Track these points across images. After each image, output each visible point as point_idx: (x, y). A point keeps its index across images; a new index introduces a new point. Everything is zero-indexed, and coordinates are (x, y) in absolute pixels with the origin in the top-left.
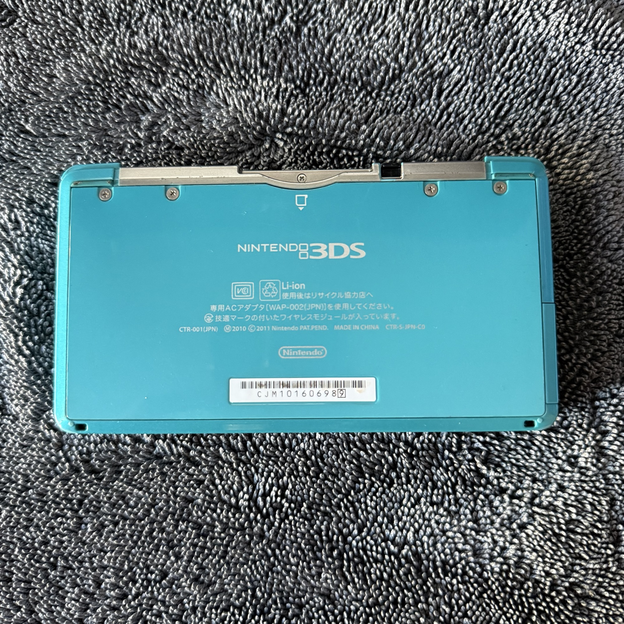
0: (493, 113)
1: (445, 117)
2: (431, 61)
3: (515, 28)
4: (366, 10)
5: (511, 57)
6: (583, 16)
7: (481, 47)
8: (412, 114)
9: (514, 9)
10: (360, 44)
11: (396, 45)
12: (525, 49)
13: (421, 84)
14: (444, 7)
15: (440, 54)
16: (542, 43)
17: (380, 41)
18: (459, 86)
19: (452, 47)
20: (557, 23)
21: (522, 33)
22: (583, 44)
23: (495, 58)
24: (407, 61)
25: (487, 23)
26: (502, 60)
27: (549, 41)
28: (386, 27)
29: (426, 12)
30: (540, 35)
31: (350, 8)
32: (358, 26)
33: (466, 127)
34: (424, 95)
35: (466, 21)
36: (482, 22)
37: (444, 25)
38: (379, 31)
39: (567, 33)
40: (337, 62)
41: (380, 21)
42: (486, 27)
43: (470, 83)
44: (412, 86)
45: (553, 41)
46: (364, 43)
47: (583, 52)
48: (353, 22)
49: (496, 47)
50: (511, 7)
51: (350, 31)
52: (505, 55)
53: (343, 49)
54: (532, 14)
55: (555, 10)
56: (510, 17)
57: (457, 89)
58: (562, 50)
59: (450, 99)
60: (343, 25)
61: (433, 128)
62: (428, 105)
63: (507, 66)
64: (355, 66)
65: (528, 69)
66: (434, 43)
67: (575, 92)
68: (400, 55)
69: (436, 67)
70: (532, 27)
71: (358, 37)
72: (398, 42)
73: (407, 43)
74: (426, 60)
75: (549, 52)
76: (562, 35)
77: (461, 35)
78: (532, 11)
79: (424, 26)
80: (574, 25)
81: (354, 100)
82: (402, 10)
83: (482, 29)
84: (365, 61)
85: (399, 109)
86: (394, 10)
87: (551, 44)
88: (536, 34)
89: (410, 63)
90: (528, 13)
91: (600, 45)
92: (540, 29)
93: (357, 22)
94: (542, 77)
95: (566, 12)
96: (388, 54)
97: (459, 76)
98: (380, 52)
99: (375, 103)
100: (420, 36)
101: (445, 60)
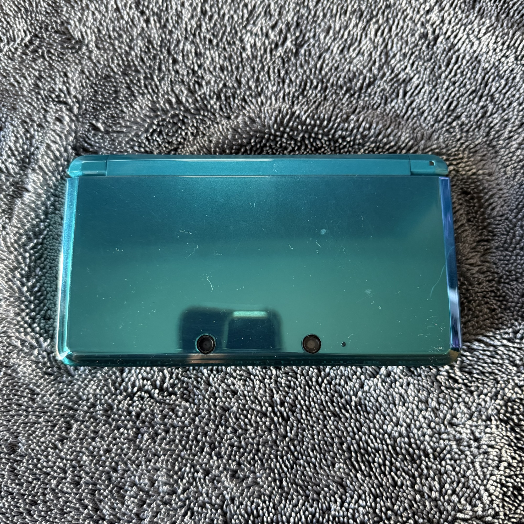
0: (445, 107)
1: (410, 112)
2: (396, 72)
3: (456, 48)
4: (345, 37)
5: (455, 68)
6: (506, 38)
7: (432, 61)
8: (385, 110)
9: (455, 34)
10: (343, 61)
11: (369, 61)
12: (464, 62)
13: (391, 88)
14: (403, 33)
15: (403, 67)
16: (477, 57)
17: (358, 58)
18: (418, 89)
19: (411, 62)
20: (487, 43)
21: (462, 51)
22: (507, 57)
23: (443, 68)
24: (379, 72)
25: (435, 44)
26: (448, 70)
27: (482, 55)
28: (361, 49)
29: (390, 37)
30: (475, 52)
31: (334, 34)
32: (340, 48)
33: (426, 118)
34: (393, 96)
35: (420, 43)
36: (432, 43)
37: (404, 46)
38: (357, 51)
39: (495, 50)
40: (326, 74)
41: (357, 44)
42: (435, 48)
43: (426, 87)
44: (384, 90)
45: (485, 56)
46: (346, 60)
47: (508, 63)
48: (337, 45)
49: (444, 61)
50: (453, 32)
51: (335, 52)
52: (450, 67)
53: (330, 64)
54: (468, 37)
55: (485, 34)
56: (452, 40)
57: (417, 92)
58: (492, 62)
59: (412, 98)
60: (329, 47)
61: (400, 120)
62: (396, 103)
63: (453, 74)
64: (340, 76)
65: (468, 76)
66: (398, 59)
67: (504, 91)
68: (373, 68)
69: (400, 76)
70: (469, 46)
71: (341, 56)
72: (371, 59)
73: (378, 59)
74: (392, 72)
75: (483, 64)
76: (491, 51)
77: (417, 53)
78: (468, 34)
79: (389, 47)
80: (499, 44)
81: (341, 100)
82: (373, 36)
83: (432, 49)
84: (347, 73)
85: (375, 107)
86: (366, 36)
87: (483, 59)
88: (472, 51)
89: (381, 73)
90: (465, 37)
91: (520, 58)
92: (475, 48)
93: (340, 45)
94: (479, 81)
95: (493, 34)
96: (364, 67)
97: (418, 82)
98: (358, 66)
99: (357, 102)
100: (387, 55)
101: (407, 71)
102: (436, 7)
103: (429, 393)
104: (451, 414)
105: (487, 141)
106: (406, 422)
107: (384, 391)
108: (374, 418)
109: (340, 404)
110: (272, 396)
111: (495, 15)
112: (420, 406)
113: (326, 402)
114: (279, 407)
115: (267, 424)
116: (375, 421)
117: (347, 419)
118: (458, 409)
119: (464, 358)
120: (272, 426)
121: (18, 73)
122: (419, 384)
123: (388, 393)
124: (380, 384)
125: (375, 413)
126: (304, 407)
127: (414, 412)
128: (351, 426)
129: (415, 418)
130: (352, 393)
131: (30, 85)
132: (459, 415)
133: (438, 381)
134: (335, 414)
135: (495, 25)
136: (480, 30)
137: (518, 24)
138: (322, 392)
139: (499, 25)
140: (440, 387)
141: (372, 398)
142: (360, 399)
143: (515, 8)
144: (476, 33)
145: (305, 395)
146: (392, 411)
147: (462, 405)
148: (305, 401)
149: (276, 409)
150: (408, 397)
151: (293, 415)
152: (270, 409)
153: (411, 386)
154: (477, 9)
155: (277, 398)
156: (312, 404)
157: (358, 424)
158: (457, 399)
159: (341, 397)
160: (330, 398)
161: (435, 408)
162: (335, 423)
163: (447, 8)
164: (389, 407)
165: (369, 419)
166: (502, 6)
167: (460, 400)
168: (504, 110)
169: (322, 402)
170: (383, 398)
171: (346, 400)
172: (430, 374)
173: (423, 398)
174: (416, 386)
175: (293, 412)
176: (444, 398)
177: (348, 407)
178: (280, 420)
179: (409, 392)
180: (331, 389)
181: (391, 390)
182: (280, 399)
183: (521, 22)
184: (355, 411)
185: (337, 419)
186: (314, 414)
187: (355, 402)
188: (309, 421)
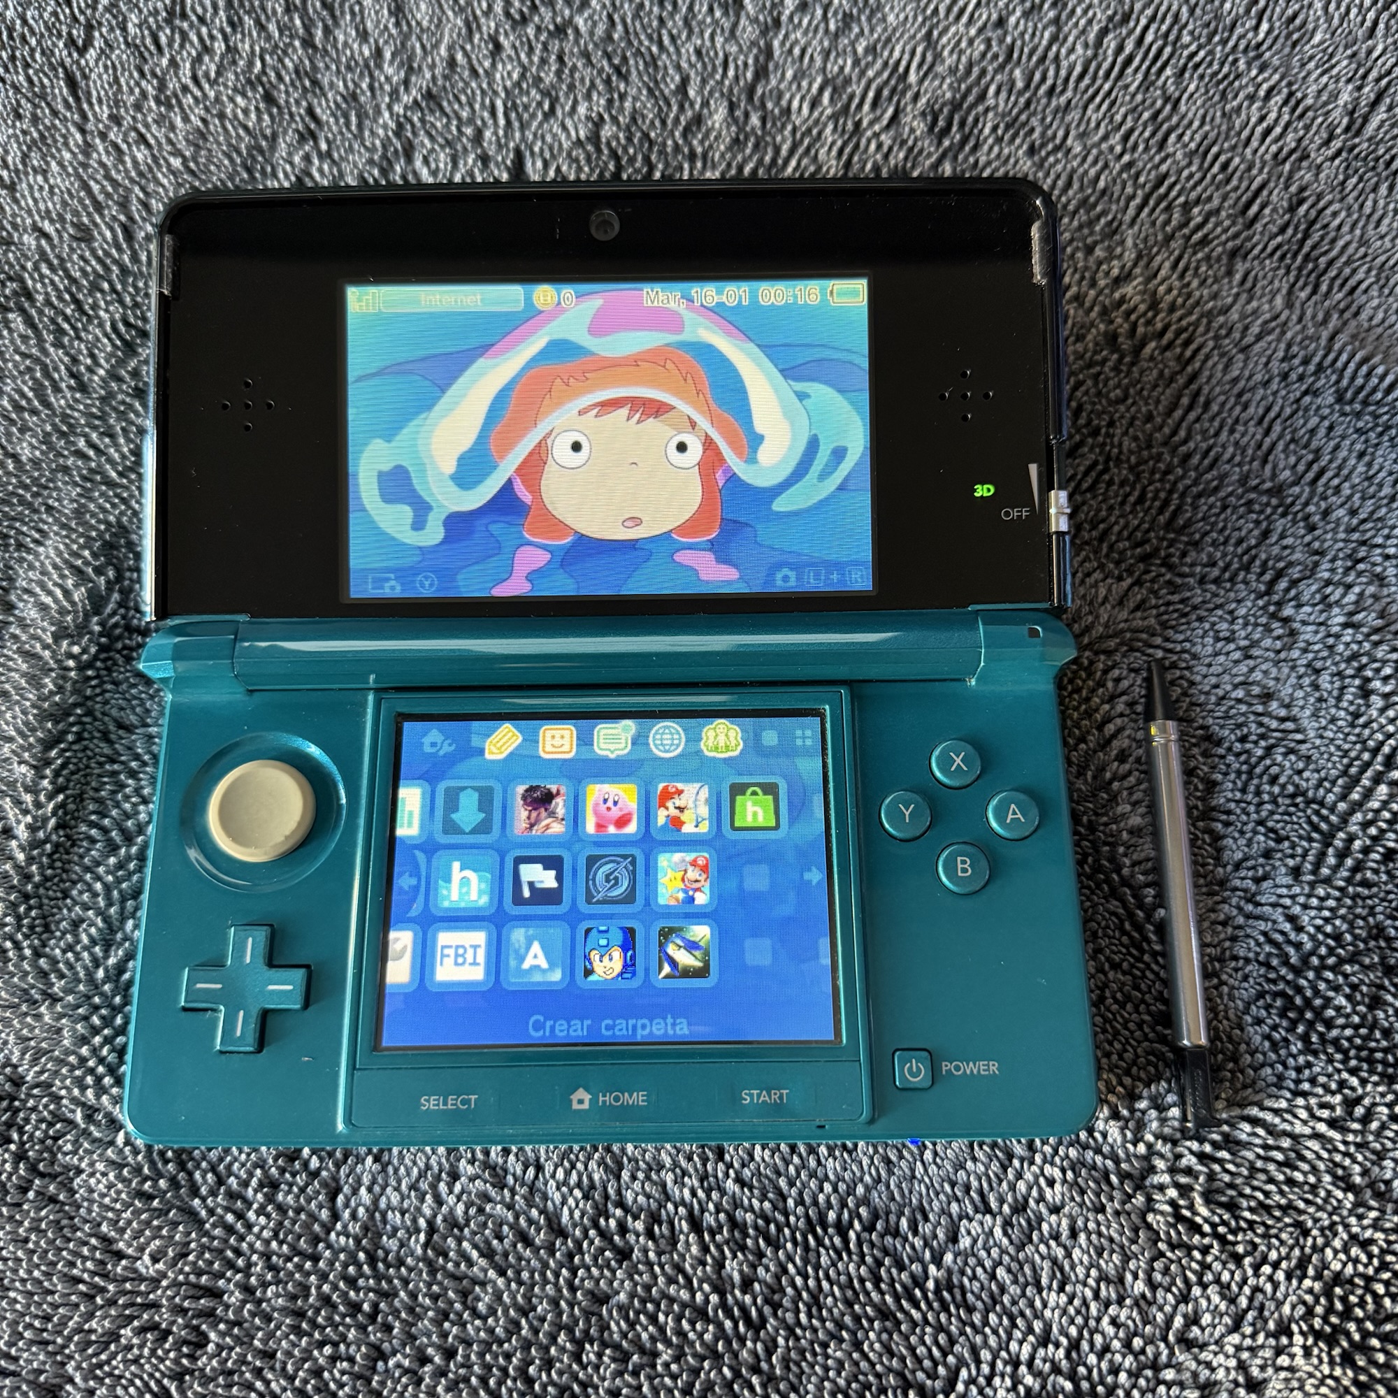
102: (1138, 270)
103: (1126, 1259)
104: (1185, 1316)
105: (1268, 604)
106: (1067, 1336)
107: (1011, 1250)
108: (986, 1323)
109: (898, 1286)
110: (720, 1265)
111: (1284, 291)
112: (1103, 1293)
113: (862, 1281)
114: (737, 1292)
115: (708, 1337)
116: (987, 1330)
117: (915, 1324)
118: (1204, 1303)
119: (1217, 1167)
120: (720, 1344)
121: (95, 428)
122: (1100, 1234)
123: (1021, 1256)
124: (998, 1232)
125: (987, 1312)
126: (805, 1295)
127: (1088, 1308)
128: (924, 1343)
129: (1092, 1323)
130: (928, 1255)
131: (124, 457)
132: (1206, 1319)
133: (1149, 1227)
134: (884, 1313)
135: (1283, 317)
136: (1246, 328)
137: (1342, 312)
138: (849, 1253)
139: (1295, 318)
140: (1155, 1243)
141: (979, 1270)
142: (950, 1272)
143: (1333, 273)
144: (1236, 335)
145: (806, 1261)
146: (1031, 1304)
147: (1212, 1291)
148: (806, 1277)
149: (729, 1297)
150: (1073, 1267)
151: (775, 1315)
152: (714, 1298)
153: (1082, 1237)
154: (1238, 277)
155: (733, 1268)
156: (825, 1285)
157: (942, 1339)
158: (1200, 1276)
159: (901, 1267)
160: (871, 1271)
161: (1143, 1296)
162: (885, 1336)
163: (1163, 273)
164: (1024, 1294)
165: (973, 1326)
166: (1300, 269)
167: (1209, 1277)
168: (1312, 528)
169: (851, 1280)
170: (1009, 1271)
171: (913, 1276)
172: (1128, 1207)
173: (1112, 1272)
174: (1094, 1237)
175: (776, 1306)
176: (1166, 1271)
177: (918, 1292)
178: (742, 1328)
179: (1076, 1254)
180: (872, 1245)
181: (1029, 1249)
182: (741, 1272)
183: (1348, 307)
184: (936, 1305)
185: (888, 1324)
186: (830, 1311)
187: (937, 1281)
188: (815, 1331)
